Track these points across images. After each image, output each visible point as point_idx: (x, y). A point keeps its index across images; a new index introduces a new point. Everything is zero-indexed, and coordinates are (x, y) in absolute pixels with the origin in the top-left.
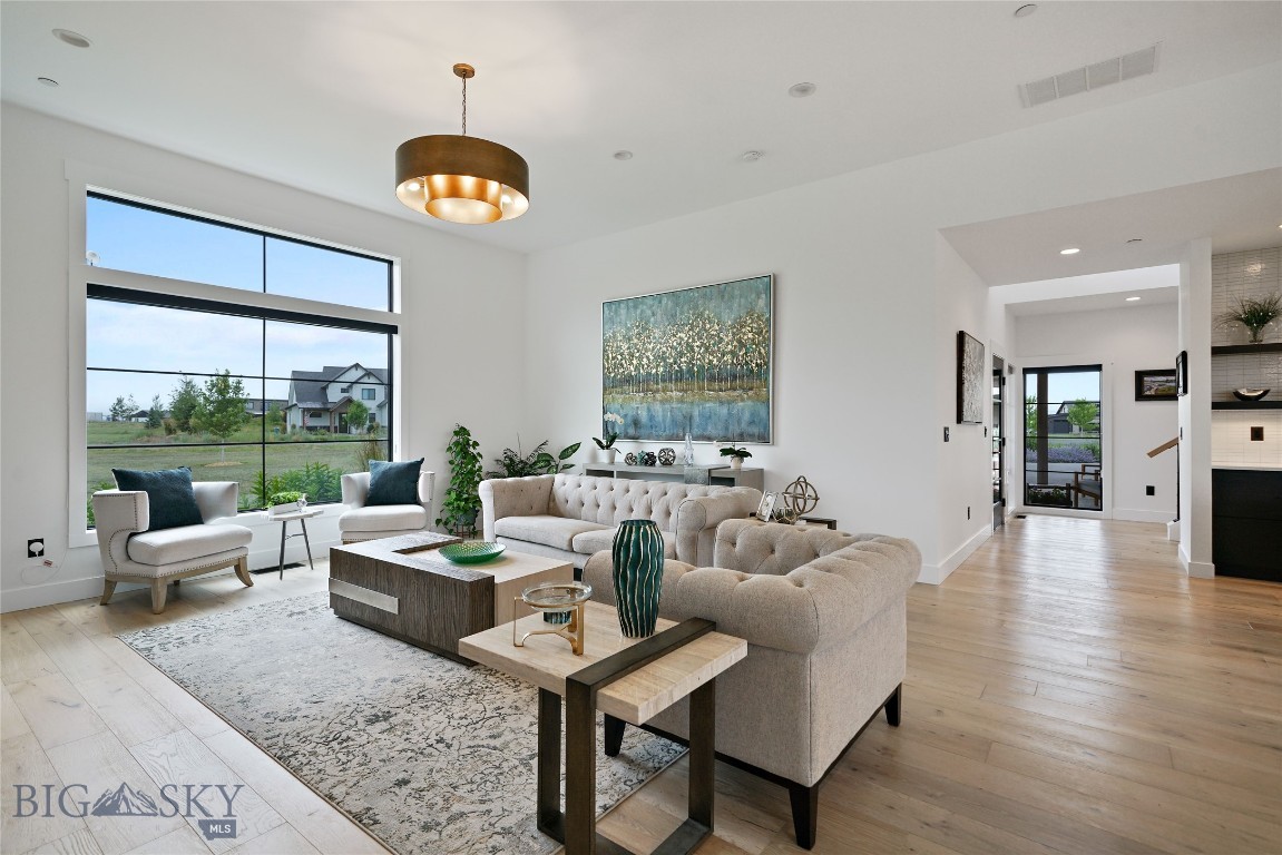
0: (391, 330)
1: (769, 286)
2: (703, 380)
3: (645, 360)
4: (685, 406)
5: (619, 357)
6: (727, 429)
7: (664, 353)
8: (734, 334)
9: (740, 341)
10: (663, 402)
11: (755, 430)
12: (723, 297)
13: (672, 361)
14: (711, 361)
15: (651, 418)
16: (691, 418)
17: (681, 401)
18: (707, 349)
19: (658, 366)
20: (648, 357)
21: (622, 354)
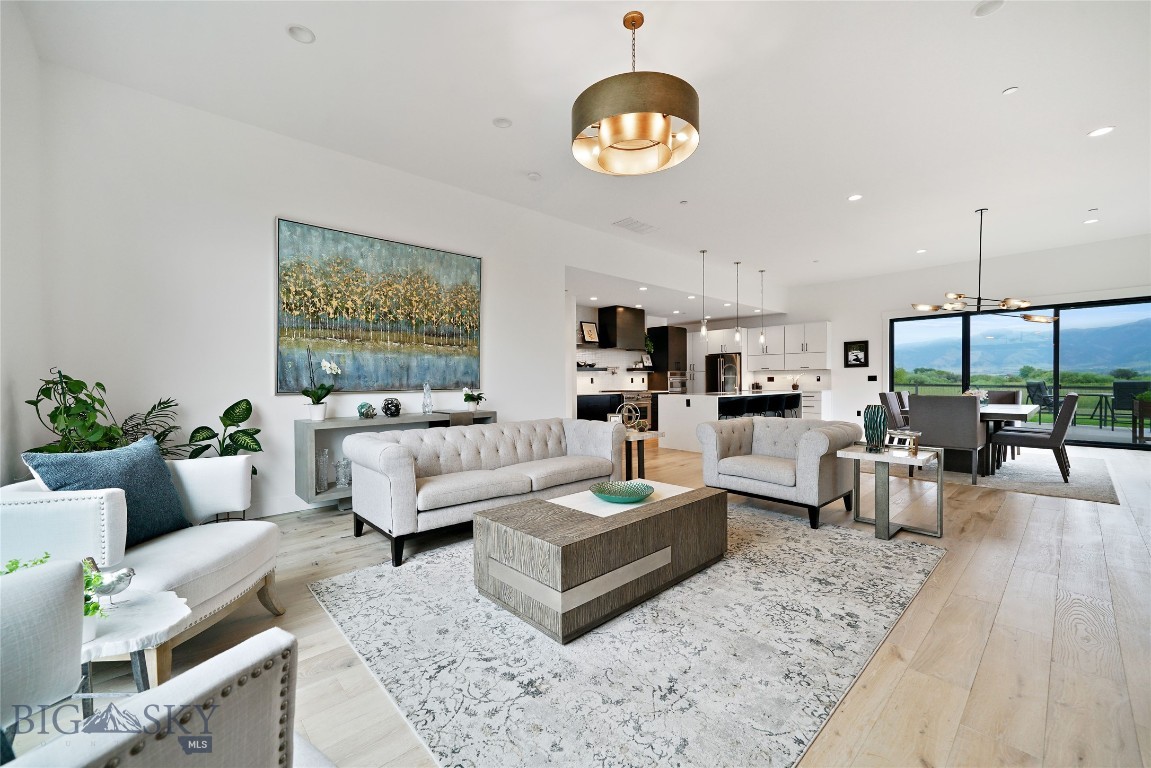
1: (479, 266)
2: (422, 333)
3: (350, 303)
4: (402, 356)
5: (309, 294)
6: (444, 379)
7: (376, 300)
8: (451, 297)
9: (456, 305)
10: (374, 351)
12: (442, 263)
13: (386, 310)
14: (429, 318)
15: (359, 368)
16: (408, 369)
17: (398, 351)
18: (426, 306)
19: (368, 313)
20: (353, 301)
21: (312, 291)
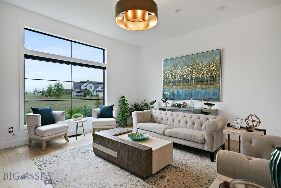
0: (104, 68)
1: (220, 52)
2: (196, 82)
3: (176, 76)
4: (190, 90)
5: (168, 76)
6: (204, 97)
7: (183, 74)
8: (207, 67)
9: (209, 70)
10: (182, 88)
11: (215, 97)
12: (203, 56)
13: (185, 76)
14: (199, 76)
15: (178, 93)
16: (192, 93)
17: (189, 88)
18: (197, 72)
19: (180, 78)
20: (177, 76)
21: (169, 75)
